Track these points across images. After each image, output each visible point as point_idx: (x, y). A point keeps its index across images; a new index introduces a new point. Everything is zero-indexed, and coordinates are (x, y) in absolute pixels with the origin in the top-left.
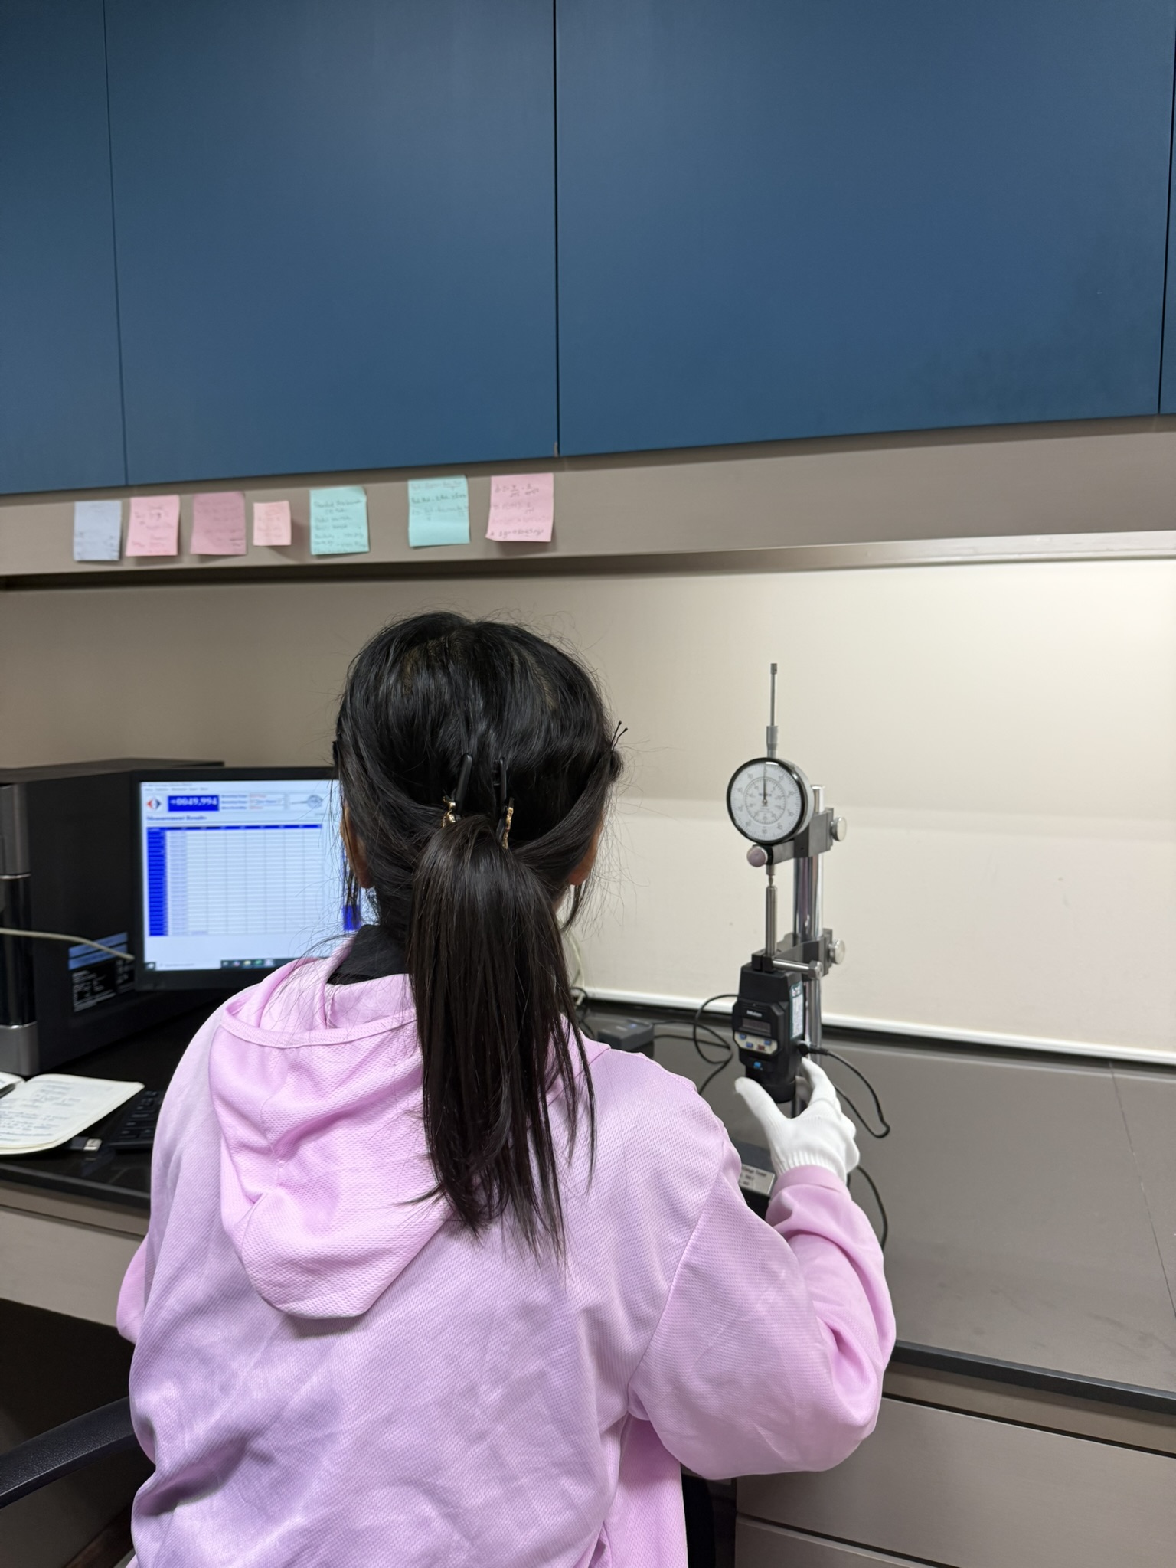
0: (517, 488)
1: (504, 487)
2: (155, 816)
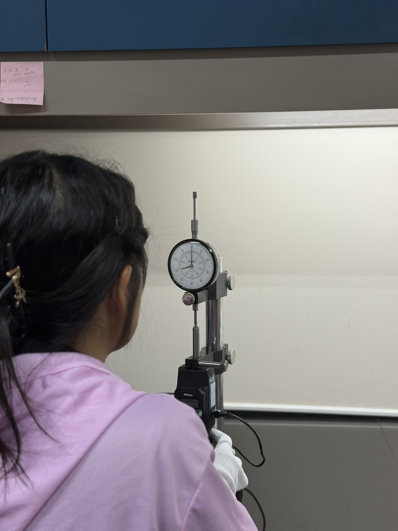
0: (18, 70)
1: (10, 70)
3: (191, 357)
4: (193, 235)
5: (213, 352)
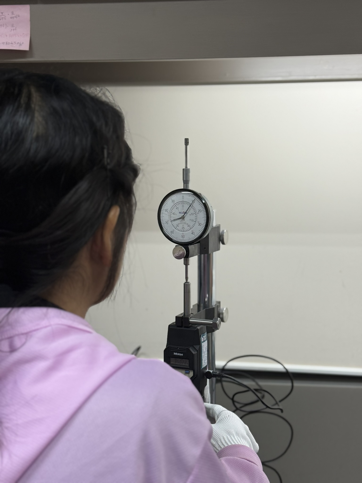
0: (4, 14)
3: (181, 314)
4: (185, 185)
5: (205, 310)
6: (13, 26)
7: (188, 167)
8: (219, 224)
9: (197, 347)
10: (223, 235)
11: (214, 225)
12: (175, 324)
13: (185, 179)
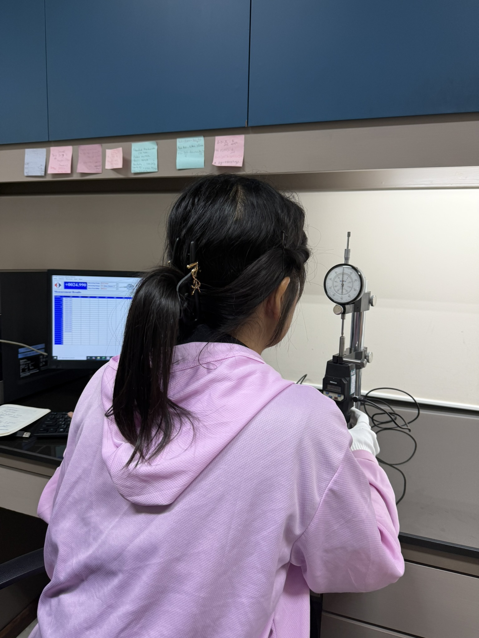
0: (227, 142)
1: (221, 141)
2: (58, 291)
3: (337, 354)
4: (346, 261)
5: (355, 352)
6: (232, 150)
7: (349, 248)
8: (370, 291)
9: (348, 379)
10: (372, 299)
11: (366, 292)
12: (332, 361)
13: (346, 257)
